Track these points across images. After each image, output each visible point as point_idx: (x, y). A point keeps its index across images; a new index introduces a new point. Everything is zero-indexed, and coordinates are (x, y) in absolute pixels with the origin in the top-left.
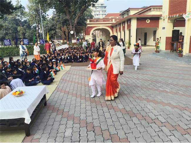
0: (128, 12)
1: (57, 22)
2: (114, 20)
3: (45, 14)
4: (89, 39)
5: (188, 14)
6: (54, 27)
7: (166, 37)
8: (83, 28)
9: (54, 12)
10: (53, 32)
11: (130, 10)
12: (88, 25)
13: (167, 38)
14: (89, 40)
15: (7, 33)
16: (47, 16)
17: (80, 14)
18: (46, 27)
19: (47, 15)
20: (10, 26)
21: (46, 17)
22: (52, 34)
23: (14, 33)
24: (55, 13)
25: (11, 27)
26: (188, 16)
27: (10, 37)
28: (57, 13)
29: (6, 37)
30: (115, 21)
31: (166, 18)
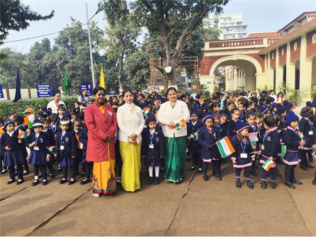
0: (300, 21)
1: (150, 52)
2: (265, 41)
3: (135, 41)
4: (208, 83)
6: (144, 63)
8: (195, 61)
9: (147, 35)
10: (144, 72)
11: (305, 17)
12: (206, 55)
14: (208, 85)
15: (74, 74)
16: (137, 44)
17: (189, 31)
18: (131, 62)
19: (138, 42)
20: (80, 62)
21: (136, 47)
22: (143, 76)
23: (84, 74)
24: (148, 37)
25: (81, 65)
27: (78, 81)
28: (151, 36)
29: (72, 80)
30: (268, 43)
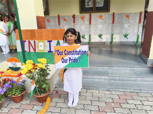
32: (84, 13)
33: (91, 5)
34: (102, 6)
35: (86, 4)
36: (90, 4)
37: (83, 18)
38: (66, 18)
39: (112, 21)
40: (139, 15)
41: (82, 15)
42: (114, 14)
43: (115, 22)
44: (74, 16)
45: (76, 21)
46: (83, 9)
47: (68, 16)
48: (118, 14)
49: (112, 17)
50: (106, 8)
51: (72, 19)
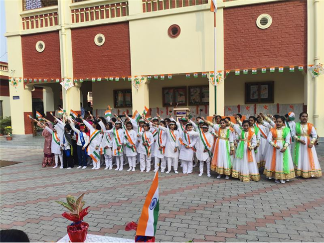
5: (67, 81)
7: (24, 113)
13: (26, 114)
26: (67, 83)
31: (20, 81)
32: (249, 104)
33: (256, 97)
34: (267, 97)
35: (251, 96)
36: (255, 95)
37: (247, 108)
38: (231, 108)
39: (277, 111)
40: (302, 106)
41: (247, 105)
42: (278, 105)
43: (280, 112)
44: (239, 106)
45: (240, 110)
46: (248, 100)
47: (233, 106)
48: (283, 105)
49: (276, 108)
50: (270, 100)
51: (237, 109)
